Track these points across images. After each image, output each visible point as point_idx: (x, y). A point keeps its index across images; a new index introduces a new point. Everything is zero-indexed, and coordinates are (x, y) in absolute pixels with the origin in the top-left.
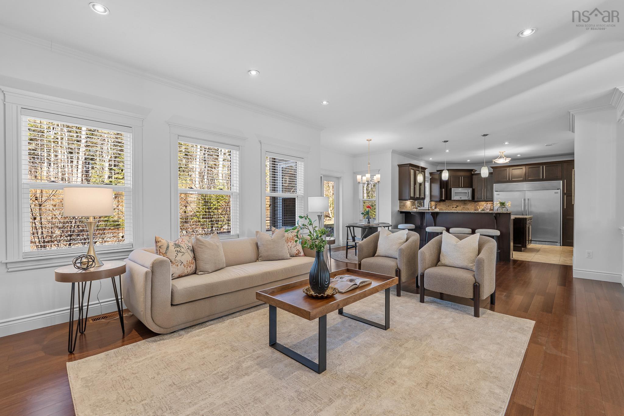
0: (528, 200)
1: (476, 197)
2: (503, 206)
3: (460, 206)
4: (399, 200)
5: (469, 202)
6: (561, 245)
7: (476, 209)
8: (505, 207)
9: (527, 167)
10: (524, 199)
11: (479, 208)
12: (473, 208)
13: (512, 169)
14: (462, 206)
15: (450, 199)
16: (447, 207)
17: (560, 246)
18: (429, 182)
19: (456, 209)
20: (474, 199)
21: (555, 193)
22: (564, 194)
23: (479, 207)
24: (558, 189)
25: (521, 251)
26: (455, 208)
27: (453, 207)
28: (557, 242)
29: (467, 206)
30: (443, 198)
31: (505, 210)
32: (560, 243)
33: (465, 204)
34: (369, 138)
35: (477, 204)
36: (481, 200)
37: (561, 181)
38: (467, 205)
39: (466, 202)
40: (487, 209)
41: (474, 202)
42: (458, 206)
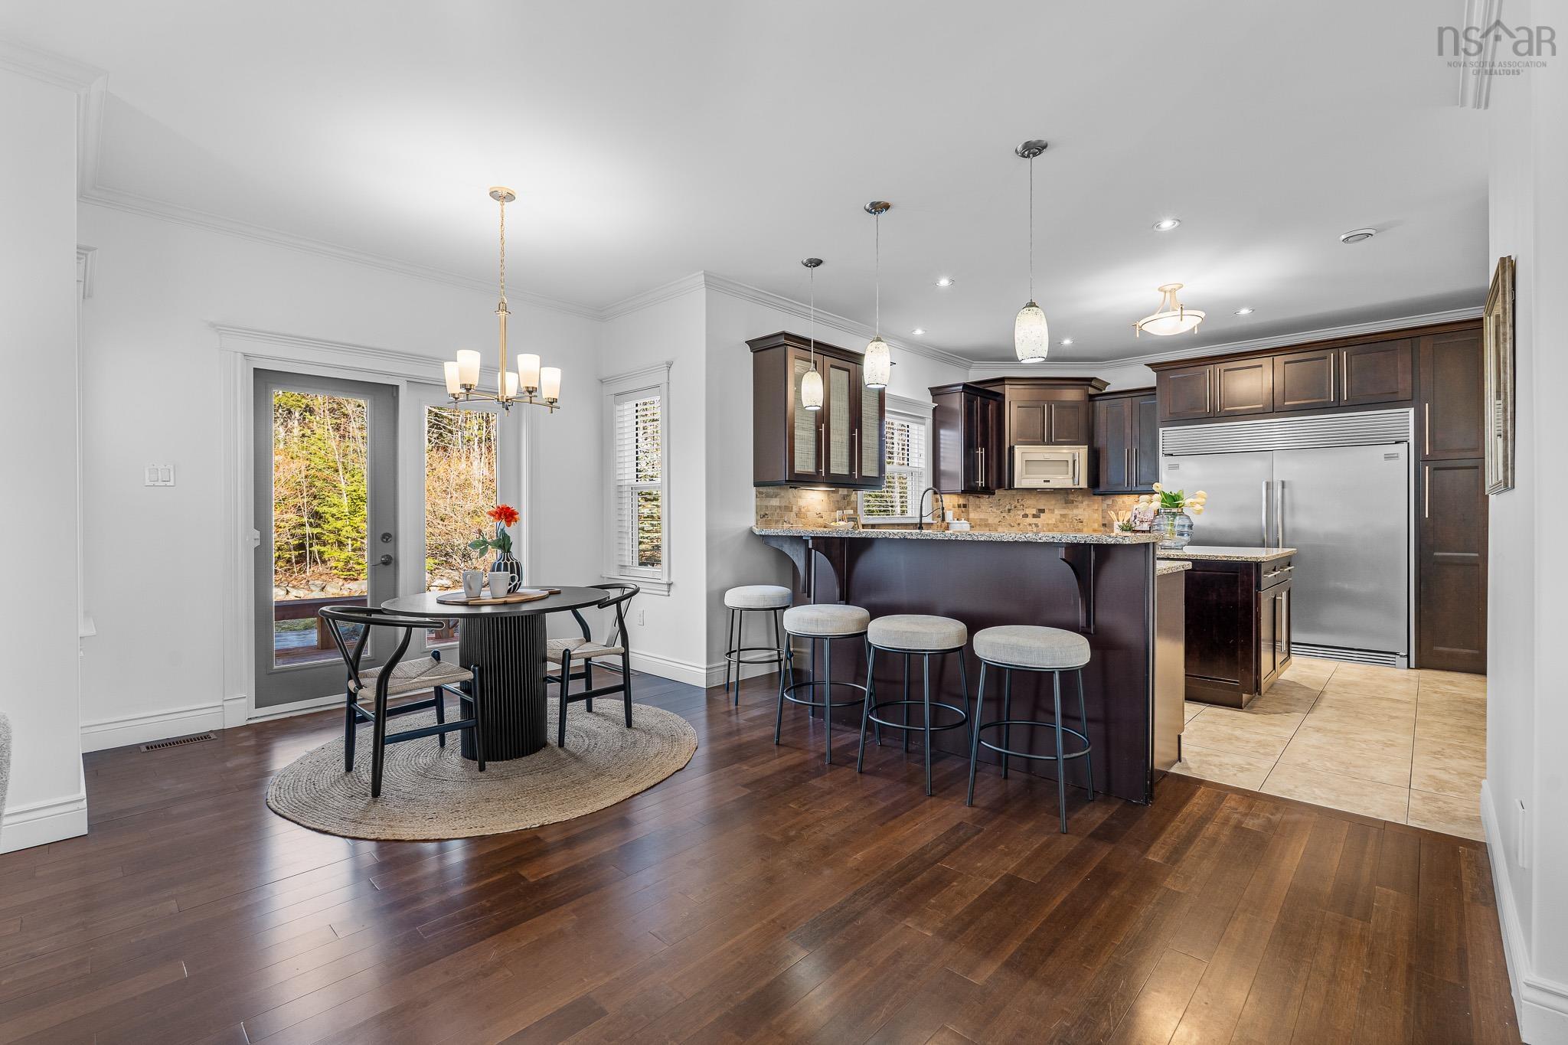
0: (1283, 487)
1: (1103, 479)
2: (1175, 510)
3: (1052, 511)
4: (756, 485)
5: (1083, 496)
6: (1413, 665)
7: (1106, 522)
8: (1181, 514)
9: (1280, 360)
10: (1267, 484)
11: (1114, 517)
12: (1096, 516)
13: (1225, 371)
14: (1056, 512)
15: (1011, 486)
16: (1004, 514)
17: (1409, 667)
18: (929, 422)
19: (1035, 521)
20: (1097, 484)
21: (1388, 457)
22: (1421, 460)
23: (1117, 514)
24: (1397, 443)
25: (1238, 706)
26: (1034, 516)
27: (1026, 516)
28: (1395, 654)
29: (1075, 512)
30: (981, 483)
31: (1184, 526)
32: (1408, 656)
33: (1067, 502)
34: (505, 185)
35: (1109, 502)
36: (1120, 489)
37: (1412, 411)
38: (1077, 507)
39: (1071, 497)
40: (1142, 522)
41: (1100, 498)
42: (1043, 511)
